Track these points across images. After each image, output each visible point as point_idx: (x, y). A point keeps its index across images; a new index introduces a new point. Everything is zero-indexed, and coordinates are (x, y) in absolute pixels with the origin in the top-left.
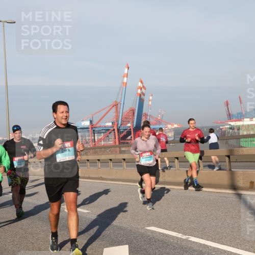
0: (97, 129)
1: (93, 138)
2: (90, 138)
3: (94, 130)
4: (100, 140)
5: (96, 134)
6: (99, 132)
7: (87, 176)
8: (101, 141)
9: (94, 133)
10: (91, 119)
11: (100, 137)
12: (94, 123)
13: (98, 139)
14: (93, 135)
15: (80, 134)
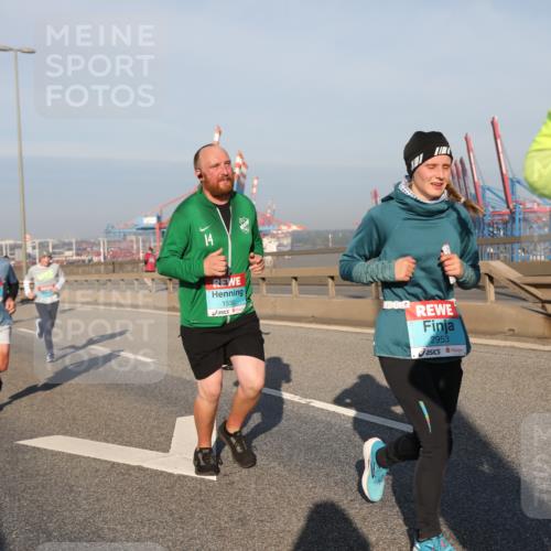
2: (156, 244)
10: (159, 214)
12: (164, 220)
14: (161, 239)
15: (140, 238)
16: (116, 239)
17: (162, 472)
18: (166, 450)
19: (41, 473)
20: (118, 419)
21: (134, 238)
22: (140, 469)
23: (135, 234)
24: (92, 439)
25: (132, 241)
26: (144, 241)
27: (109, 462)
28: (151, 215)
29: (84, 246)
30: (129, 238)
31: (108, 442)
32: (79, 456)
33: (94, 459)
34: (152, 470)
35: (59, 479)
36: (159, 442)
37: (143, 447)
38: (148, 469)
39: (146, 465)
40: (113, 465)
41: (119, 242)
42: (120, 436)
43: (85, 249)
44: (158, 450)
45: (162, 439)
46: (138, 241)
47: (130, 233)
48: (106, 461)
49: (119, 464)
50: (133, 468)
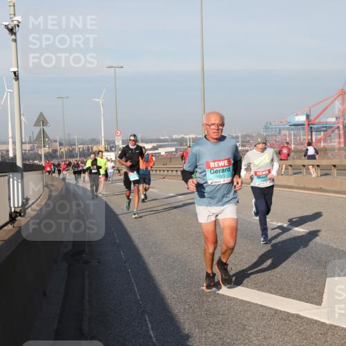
0: (315, 126)
1: (310, 137)
2: (305, 137)
3: (311, 128)
4: (319, 141)
5: (314, 133)
6: (318, 130)
7: (301, 186)
8: (321, 142)
9: (312, 132)
10: (308, 113)
11: (319, 137)
12: (312, 118)
13: (316, 140)
14: (310, 133)
15: (292, 132)
16: (273, 133)
17: (316, 322)
18: (319, 303)
19: (221, 312)
20: (278, 276)
21: (287, 133)
22: (298, 316)
23: (288, 129)
24: (259, 290)
25: (285, 135)
26: (294, 135)
27: (273, 309)
28: (301, 114)
29: (248, 139)
30: (283, 132)
31: (271, 293)
32: (249, 302)
33: (261, 305)
34: (308, 319)
35: (234, 319)
36: (313, 297)
37: (300, 299)
38: (304, 318)
39: (302, 314)
40: (276, 311)
41: (275, 135)
42: (281, 289)
43: (249, 142)
44: (312, 303)
45: (315, 294)
46: (290, 135)
47: (284, 129)
48: (270, 308)
49: (280, 311)
50: (293, 315)
